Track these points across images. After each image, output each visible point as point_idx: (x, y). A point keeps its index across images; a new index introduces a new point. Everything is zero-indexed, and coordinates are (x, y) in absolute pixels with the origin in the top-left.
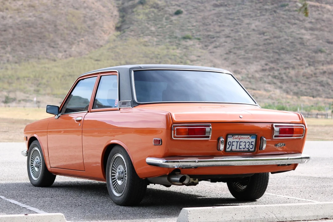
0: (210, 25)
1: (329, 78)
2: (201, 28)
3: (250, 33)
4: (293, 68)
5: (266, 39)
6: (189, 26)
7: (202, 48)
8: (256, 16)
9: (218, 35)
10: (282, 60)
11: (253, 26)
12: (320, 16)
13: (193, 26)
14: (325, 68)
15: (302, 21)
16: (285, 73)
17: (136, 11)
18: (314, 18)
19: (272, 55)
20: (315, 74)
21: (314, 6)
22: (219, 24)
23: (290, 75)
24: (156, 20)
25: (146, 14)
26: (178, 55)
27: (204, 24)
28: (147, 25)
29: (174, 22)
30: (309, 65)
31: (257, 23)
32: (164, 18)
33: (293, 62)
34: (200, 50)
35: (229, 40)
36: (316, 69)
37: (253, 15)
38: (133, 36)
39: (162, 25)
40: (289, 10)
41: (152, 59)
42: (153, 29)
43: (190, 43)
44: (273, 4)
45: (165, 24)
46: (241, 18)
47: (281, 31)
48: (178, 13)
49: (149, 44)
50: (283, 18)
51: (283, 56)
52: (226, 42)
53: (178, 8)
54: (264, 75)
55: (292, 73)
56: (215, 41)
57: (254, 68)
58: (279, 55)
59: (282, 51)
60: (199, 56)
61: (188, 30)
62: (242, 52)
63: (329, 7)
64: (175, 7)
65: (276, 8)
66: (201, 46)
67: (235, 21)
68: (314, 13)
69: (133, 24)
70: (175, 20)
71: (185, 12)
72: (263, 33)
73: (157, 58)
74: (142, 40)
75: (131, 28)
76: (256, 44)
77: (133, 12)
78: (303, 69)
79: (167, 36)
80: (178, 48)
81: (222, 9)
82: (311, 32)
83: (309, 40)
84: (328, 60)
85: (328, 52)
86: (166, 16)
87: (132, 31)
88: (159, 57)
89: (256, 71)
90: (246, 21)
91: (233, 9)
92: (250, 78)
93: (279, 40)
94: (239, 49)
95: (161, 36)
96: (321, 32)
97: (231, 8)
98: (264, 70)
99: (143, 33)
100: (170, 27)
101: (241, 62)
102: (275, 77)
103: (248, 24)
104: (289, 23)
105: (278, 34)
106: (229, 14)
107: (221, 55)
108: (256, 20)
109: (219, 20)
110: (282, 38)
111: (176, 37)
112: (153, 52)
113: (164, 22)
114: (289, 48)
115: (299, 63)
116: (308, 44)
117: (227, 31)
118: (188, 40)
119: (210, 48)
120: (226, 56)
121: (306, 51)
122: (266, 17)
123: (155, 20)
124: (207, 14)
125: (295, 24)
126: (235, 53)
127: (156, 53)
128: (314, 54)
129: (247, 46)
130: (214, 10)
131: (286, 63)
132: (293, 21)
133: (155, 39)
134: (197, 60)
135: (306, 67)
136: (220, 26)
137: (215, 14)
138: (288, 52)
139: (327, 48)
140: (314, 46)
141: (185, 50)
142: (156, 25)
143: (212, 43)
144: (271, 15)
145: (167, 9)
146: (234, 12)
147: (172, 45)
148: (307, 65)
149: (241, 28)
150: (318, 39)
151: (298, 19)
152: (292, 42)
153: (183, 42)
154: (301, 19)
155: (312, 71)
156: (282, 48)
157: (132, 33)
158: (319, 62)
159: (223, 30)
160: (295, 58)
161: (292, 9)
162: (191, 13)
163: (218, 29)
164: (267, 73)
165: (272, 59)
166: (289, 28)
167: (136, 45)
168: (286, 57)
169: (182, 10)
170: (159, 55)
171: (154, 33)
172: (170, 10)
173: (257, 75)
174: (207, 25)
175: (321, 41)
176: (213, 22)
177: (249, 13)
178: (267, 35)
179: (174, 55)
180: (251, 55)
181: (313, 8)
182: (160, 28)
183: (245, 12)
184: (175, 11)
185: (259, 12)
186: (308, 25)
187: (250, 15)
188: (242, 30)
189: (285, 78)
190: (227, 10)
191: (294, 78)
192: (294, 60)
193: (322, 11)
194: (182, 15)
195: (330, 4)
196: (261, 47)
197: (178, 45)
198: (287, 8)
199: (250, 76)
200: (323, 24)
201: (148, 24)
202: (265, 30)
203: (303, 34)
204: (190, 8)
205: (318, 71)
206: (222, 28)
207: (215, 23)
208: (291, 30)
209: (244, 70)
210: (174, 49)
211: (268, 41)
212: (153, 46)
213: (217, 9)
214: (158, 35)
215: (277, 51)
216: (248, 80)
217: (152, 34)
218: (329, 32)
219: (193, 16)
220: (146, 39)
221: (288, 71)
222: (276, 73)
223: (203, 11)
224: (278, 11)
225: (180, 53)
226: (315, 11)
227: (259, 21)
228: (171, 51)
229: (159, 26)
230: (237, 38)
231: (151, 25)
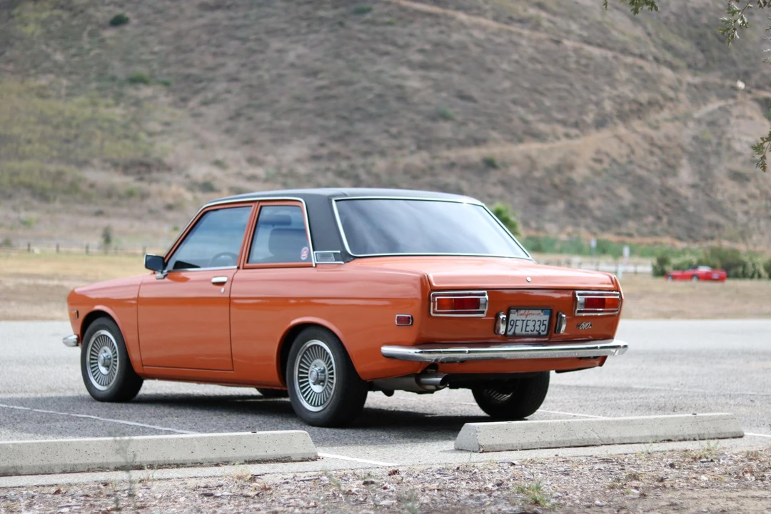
0: (192, 51)
1: (462, 178)
2: (172, 58)
3: (286, 72)
4: (383, 154)
5: (321, 88)
6: (142, 54)
7: (174, 104)
8: (298, 33)
9: (210, 75)
10: (358, 135)
11: (291, 57)
12: (443, 37)
13: (153, 53)
14: (453, 155)
15: (400, 47)
16: (364, 166)
17: (19, 14)
18: (429, 42)
19: (332, 123)
20: (432, 168)
21: (430, 14)
22: (213, 49)
23: (375, 170)
24: (66, 37)
25: (44, 23)
26: (118, 119)
27: (179, 50)
28: (44, 47)
29: (110, 42)
30: (419, 148)
31: (301, 49)
32: (85, 35)
33: (384, 142)
34: (171, 110)
35: (235, 87)
36: (434, 158)
37: (292, 30)
38: (13, 73)
39: (81, 48)
40: (373, 23)
41: (57, 127)
42: (59, 57)
43: (146, 91)
44: (336, 7)
45: (87, 47)
46: (263, 36)
47: (354, 70)
48: (118, 22)
49: (50, 92)
50: (360, 40)
51: (359, 126)
52: (228, 92)
53: (119, 11)
54: (318, 170)
55: (381, 164)
56: (204, 89)
57: (293, 152)
58: (351, 123)
59: (357, 116)
60: (167, 124)
61: (141, 62)
62: (266, 116)
63: (462, 16)
64: (111, 8)
65: (344, 15)
66: (170, 99)
67: (250, 44)
68: (430, 31)
69: (12, 45)
70: (111, 38)
71: (134, 21)
72: (314, 74)
73: (69, 125)
74: (33, 83)
75: (8, 54)
76: (298, 99)
77: (12, 17)
78: (403, 156)
79: (93, 76)
80: (117, 104)
81: (219, 14)
82: (421, 72)
83: (418, 90)
84: (461, 137)
85: (459, 118)
86: (89, 28)
87: (9, 61)
88: (74, 123)
89: (299, 161)
90: (276, 44)
91: (246, 17)
92: (285, 176)
93: (351, 88)
94: (260, 107)
95: (77, 74)
96: (446, 74)
97: (241, 14)
98: (316, 158)
99: (35, 67)
100: (99, 55)
101: (264, 138)
102: (340, 174)
103: (280, 51)
104: (373, 50)
105: (348, 75)
106: (238, 28)
107: (218, 123)
108: (297, 42)
109: (214, 42)
110: (358, 86)
111: (113, 79)
112: (61, 113)
113: (85, 42)
114: (372, 109)
115: (396, 142)
116: (416, 99)
117: (232, 66)
118: (141, 86)
119: (192, 104)
120: (228, 124)
121: (411, 115)
122: (321, 36)
123: (63, 37)
124: (185, 26)
125: (386, 53)
126: (250, 119)
127: (67, 114)
128: (429, 124)
129: (277, 101)
130: (201, 16)
131: (367, 142)
132: (382, 47)
133: (65, 82)
134: (162, 133)
135: (412, 153)
136: (215, 54)
137: (204, 26)
138: (370, 117)
139: (457, 109)
140: (428, 104)
141: (133, 109)
142: (66, 49)
143: (196, 92)
144: (332, 31)
145: (91, 11)
146: (247, 22)
147: (105, 96)
148: (413, 147)
149: (263, 60)
150: (438, 87)
151: (394, 44)
152: (380, 96)
153: (131, 91)
154: (401, 42)
155: (424, 161)
156: (358, 109)
157: (11, 67)
158: (440, 141)
159: (223, 65)
160: (387, 132)
161: (380, 19)
162: (148, 24)
163: (210, 61)
164: (323, 165)
165: (334, 133)
166: (374, 62)
167: (19, 95)
168: (367, 129)
169: (128, 14)
170: (73, 118)
171: (61, 67)
172: (99, 15)
173: (302, 170)
174: (184, 52)
175: (444, 95)
176: (199, 45)
177: (283, 26)
178: (322, 79)
179: (110, 121)
180: (286, 123)
181: (428, 20)
182: (74, 56)
183: (272, 22)
184: (110, 17)
185: (304, 24)
186: (417, 58)
187: (283, 30)
188: (266, 65)
189: (364, 176)
190: (231, 19)
191: (385, 178)
192: (385, 135)
193: (448, 26)
194: (127, 28)
195: (467, 10)
196: (309, 106)
197: (119, 98)
198: (368, 16)
199: (284, 171)
200: (450, 56)
201: (48, 45)
202: (318, 65)
203: (405, 78)
204: (145, 10)
205: (437, 162)
206: (221, 60)
207: (203, 48)
208: (377, 68)
209: (270, 158)
210: (108, 106)
211: (325, 92)
212: (59, 97)
213: (209, 16)
214: (71, 73)
215: (346, 114)
216: (280, 179)
217: (58, 69)
218: (464, 73)
219: (153, 29)
220: (43, 81)
221: (370, 160)
222: (344, 165)
223: (175, 18)
224: (348, 23)
225: (124, 116)
226: (432, 26)
227: (305, 45)
228: (103, 112)
229: (73, 51)
230: (255, 82)
231: (55, 50)
